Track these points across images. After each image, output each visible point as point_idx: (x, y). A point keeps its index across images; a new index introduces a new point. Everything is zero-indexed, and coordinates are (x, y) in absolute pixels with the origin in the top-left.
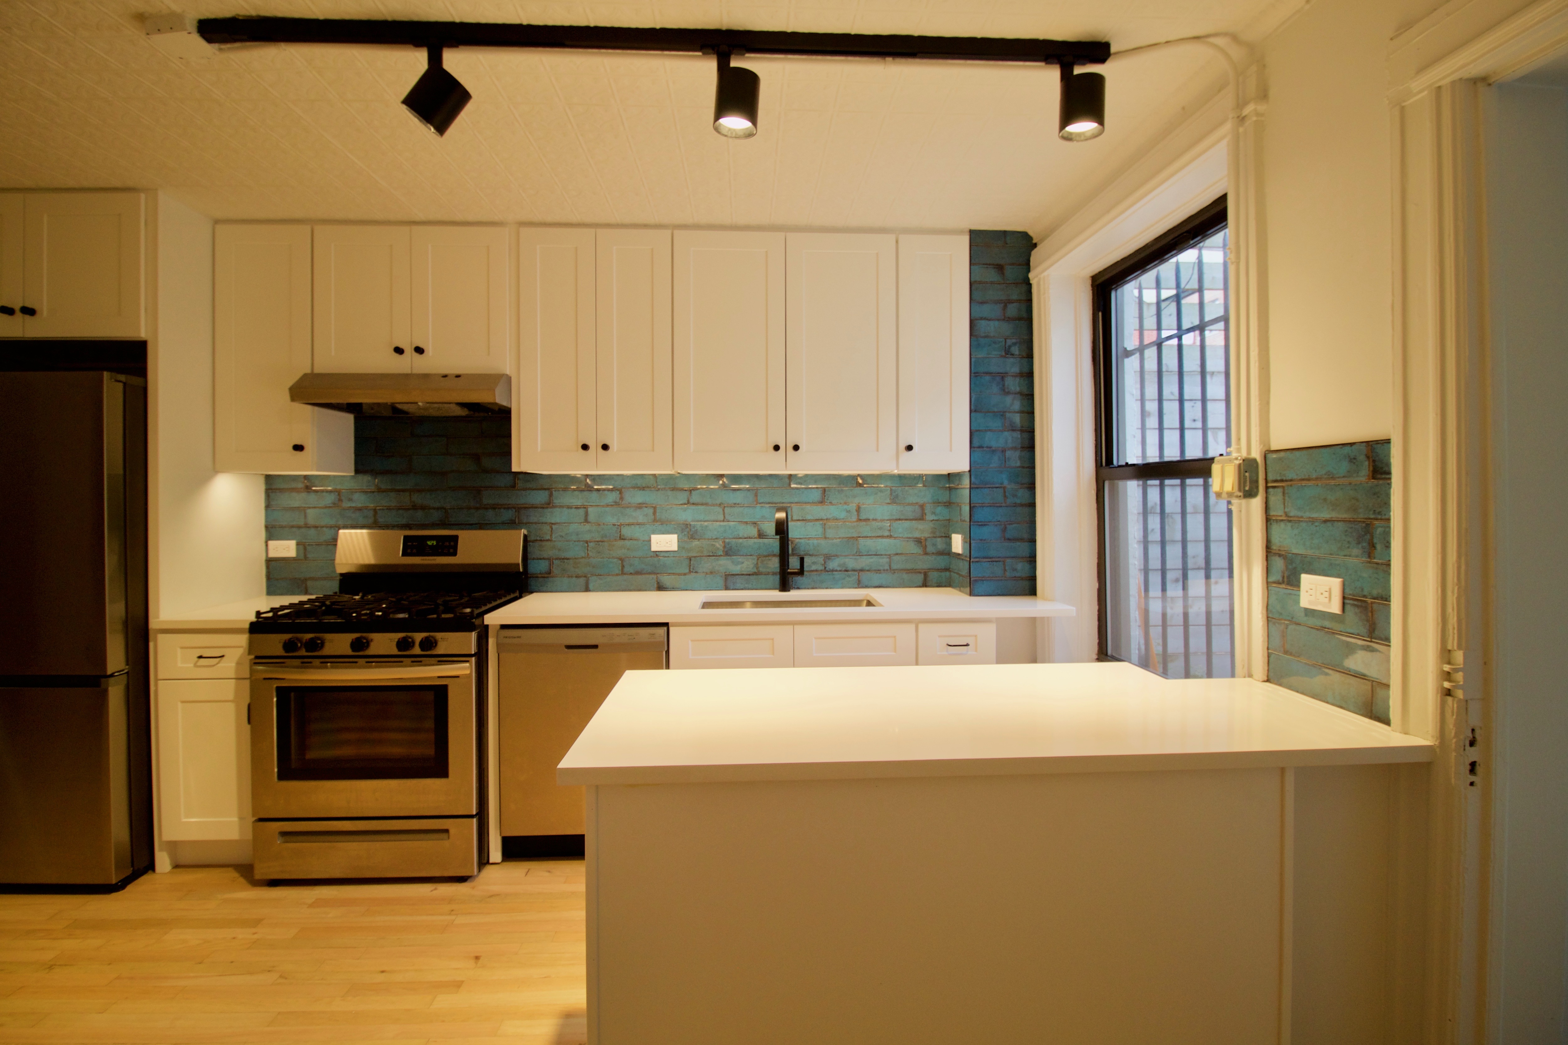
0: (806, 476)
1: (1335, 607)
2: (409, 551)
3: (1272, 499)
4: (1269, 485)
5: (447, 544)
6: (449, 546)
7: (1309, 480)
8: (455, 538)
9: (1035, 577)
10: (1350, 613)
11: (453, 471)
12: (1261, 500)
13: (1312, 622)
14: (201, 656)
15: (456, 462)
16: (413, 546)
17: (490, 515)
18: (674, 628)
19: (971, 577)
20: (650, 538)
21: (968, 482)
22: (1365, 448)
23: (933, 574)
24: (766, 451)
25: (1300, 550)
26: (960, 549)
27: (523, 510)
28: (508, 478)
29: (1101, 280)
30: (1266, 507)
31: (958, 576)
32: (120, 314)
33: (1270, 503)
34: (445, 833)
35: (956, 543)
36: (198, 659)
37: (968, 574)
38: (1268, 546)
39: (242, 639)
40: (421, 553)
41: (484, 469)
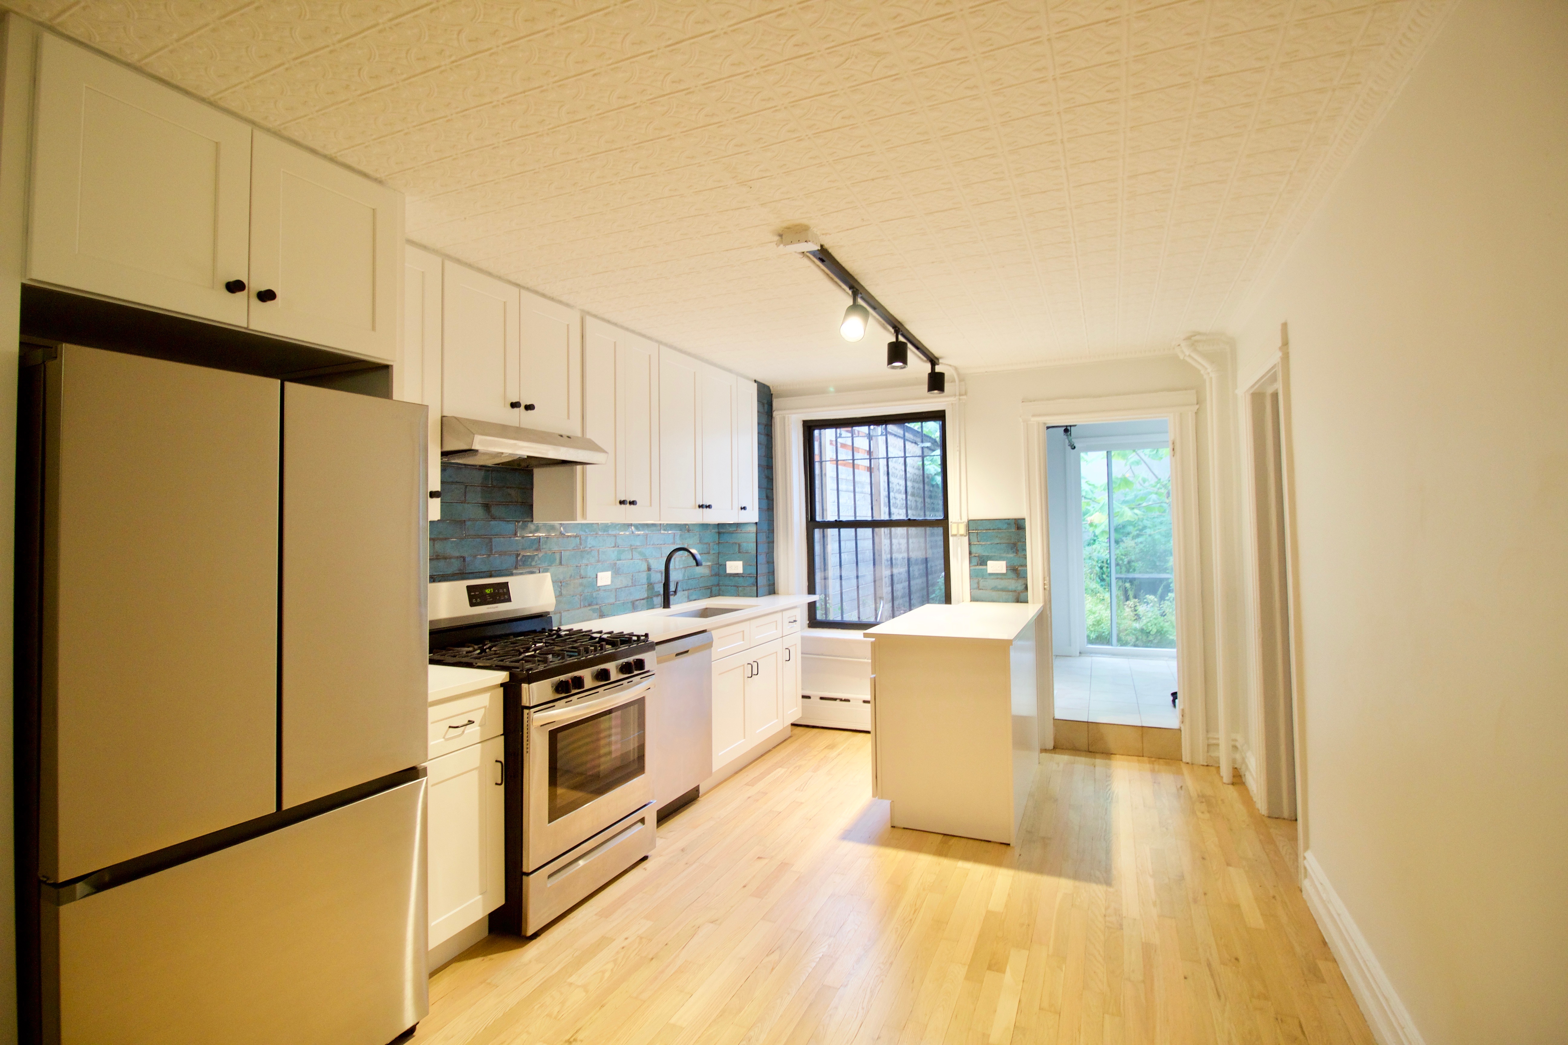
0: (667, 524)
1: (1004, 571)
2: (474, 601)
3: (971, 537)
4: (970, 531)
5: (501, 591)
6: (501, 593)
7: (990, 530)
8: (506, 585)
9: (774, 583)
10: (1009, 572)
11: (469, 520)
12: (967, 537)
13: (992, 577)
14: (450, 727)
15: (472, 511)
16: (476, 596)
17: (497, 562)
18: (712, 632)
19: (758, 585)
20: (597, 575)
21: (753, 529)
22: (1014, 521)
23: (714, 588)
24: (695, 508)
25: (986, 554)
26: (740, 570)
27: (521, 556)
28: (511, 527)
29: (810, 424)
30: (969, 540)
31: (735, 588)
32: (374, 328)
33: (971, 538)
34: (642, 821)
35: (735, 567)
36: (447, 731)
37: (753, 584)
38: (970, 553)
39: (485, 700)
40: (484, 602)
41: (494, 518)
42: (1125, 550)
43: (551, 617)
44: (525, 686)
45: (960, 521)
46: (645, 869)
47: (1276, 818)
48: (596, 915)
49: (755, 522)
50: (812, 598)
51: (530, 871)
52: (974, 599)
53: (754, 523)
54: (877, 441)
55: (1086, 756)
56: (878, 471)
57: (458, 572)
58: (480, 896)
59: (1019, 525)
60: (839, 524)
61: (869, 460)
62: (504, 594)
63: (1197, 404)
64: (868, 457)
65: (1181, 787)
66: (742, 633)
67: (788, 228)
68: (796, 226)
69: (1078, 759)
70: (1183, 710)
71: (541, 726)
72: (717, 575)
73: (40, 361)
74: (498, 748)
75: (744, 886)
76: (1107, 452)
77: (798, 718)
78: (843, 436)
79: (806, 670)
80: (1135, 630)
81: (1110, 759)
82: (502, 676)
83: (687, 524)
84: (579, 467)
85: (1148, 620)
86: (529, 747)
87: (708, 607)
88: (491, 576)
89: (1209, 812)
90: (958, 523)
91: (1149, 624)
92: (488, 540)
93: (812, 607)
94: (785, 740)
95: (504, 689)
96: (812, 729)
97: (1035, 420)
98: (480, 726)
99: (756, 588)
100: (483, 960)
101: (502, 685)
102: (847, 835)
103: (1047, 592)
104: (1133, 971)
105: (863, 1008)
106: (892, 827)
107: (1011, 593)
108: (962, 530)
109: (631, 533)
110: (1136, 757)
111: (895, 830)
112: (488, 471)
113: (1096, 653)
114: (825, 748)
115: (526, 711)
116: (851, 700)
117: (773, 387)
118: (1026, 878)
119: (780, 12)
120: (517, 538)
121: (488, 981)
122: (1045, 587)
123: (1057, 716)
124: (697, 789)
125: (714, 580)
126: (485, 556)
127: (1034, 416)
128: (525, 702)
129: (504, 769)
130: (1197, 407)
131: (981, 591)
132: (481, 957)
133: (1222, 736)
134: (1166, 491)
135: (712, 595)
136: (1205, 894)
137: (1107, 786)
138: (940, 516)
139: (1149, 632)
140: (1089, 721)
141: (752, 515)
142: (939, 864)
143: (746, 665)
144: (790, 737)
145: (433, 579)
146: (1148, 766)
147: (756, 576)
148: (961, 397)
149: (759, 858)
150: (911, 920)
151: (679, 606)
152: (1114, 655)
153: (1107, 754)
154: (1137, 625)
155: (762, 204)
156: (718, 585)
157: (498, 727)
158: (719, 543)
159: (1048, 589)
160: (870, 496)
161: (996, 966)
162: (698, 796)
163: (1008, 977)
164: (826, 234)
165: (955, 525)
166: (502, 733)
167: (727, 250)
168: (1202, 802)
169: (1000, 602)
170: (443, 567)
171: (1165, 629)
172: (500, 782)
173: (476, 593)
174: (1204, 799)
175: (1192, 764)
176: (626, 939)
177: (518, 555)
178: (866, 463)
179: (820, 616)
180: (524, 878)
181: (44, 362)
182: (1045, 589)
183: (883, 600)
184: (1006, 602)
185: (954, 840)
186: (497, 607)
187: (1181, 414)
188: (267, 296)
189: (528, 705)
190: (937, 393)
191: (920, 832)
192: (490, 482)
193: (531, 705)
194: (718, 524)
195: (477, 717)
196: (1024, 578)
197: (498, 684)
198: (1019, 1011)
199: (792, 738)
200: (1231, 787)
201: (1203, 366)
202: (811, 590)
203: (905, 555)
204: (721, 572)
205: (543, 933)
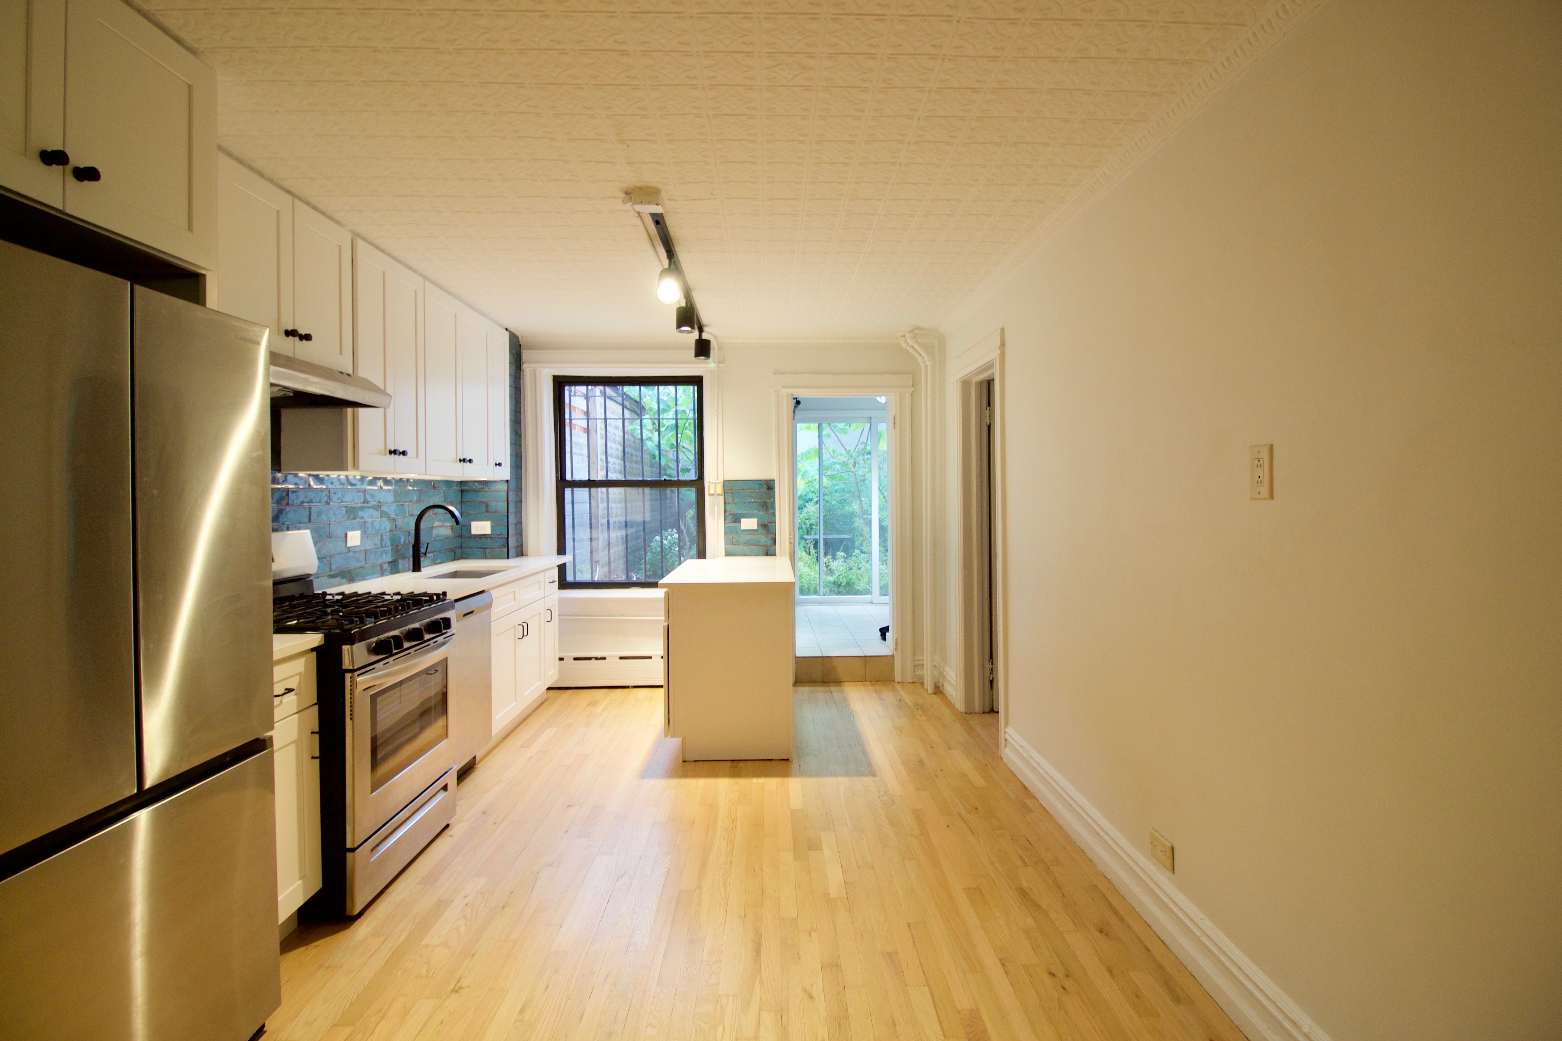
3: (726, 496)
4: (726, 491)
7: (743, 490)
9: (522, 545)
10: (760, 528)
12: (723, 497)
13: (744, 533)
18: (492, 591)
19: (509, 546)
20: (346, 534)
21: (504, 487)
22: (765, 482)
23: (457, 551)
24: (456, 462)
25: (740, 512)
26: (488, 531)
29: (560, 380)
30: (725, 499)
31: (481, 550)
32: (190, 228)
33: (726, 498)
34: (445, 788)
35: (481, 527)
37: (503, 545)
38: (725, 512)
39: (295, 667)
42: (808, 514)
43: (312, 581)
44: (346, 648)
45: (717, 481)
46: (451, 836)
47: (970, 713)
48: (419, 883)
49: (506, 479)
50: (562, 560)
51: (356, 846)
52: (728, 554)
53: (505, 481)
54: (595, 401)
55: (822, 686)
56: (595, 433)
58: (300, 882)
59: (769, 486)
60: (590, 484)
61: (586, 420)
63: (913, 387)
64: (586, 417)
65: (900, 700)
66: (513, 593)
67: (640, 188)
68: (648, 187)
69: (816, 688)
70: (896, 639)
71: (364, 690)
72: (461, 536)
74: (312, 718)
75: (566, 832)
76: (819, 424)
77: (554, 681)
78: (577, 394)
79: (563, 633)
80: (830, 582)
81: (841, 686)
82: (314, 639)
83: (432, 481)
84: (350, 410)
85: (839, 573)
86: (353, 714)
87: (458, 570)
89: (925, 715)
90: (715, 484)
91: (841, 577)
93: (562, 568)
94: (542, 704)
95: (317, 654)
96: (565, 691)
97: (784, 391)
98: (296, 694)
99: (507, 549)
100: (307, 949)
101: (315, 649)
102: (645, 774)
103: (792, 546)
104: (912, 829)
105: (722, 899)
106: (684, 761)
107: (761, 547)
108: (720, 490)
109: (380, 488)
110: (860, 682)
111: (687, 764)
113: (807, 603)
114: (588, 705)
115: (348, 676)
116: (607, 658)
117: (522, 337)
118: (810, 781)
119: (747, 15)
121: (327, 964)
122: (791, 541)
123: (798, 655)
124: (474, 758)
125: (458, 542)
127: (784, 387)
128: (346, 664)
130: (913, 389)
131: (735, 546)
132: (303, 946)
133: (927, 657)
134: (853, 461)
135: (455, 558)
136: (941, 770)
137: (846, 706)
138: (692, 476)
139: (840, 584)
140: (824, 656)
141: (505, 473)
142: (737, 783)
143: (517, 626)
144: (546, 700)
146: (871, 688)
147: (506, 536)
148: (720, 365)
149: (568, 806)
150: (732, 828)
151: (428, 570)
152: (821, 603)
153: (838, 682)
154: (831, 579)
155: (629, 163)
156: (461, 547)
157: (311, 696)
158: (462, 501)
159: (793, 543)
160: (587, 459)
161: (814, 846)
162: (475, 764)
163: (826, 852)
164: (672, 200)
165: (713, 485)
166: (316, 701)
167: (565, 198)
168: (918, 709)
169: (751, 556)
171: (853, 581)
172: (317, 754)
174: (918, 706)
175: (902, 683)
176: (466, 897)
178: (584, 423)
179: (570, 578)
180: (349, 855)
182: (790, 543)
183: (599, 565)
184: (757, 556)
185: (741, 764)
187: (901, 394)
188: (89, 174)
189: (350, 667)
190: (702, 359)
191: (710, 762)
193: (355, 668)
194: (461, 482)
195: (294, 684)
196: (773, 533)
197: (310, 649)
198: (844, 873)
199: (548, 701)
200: (933, 695)
201: (920, 355)
202: (561, 550)
203: (624, 519)
204: (465, 533)
205: (366, 911)
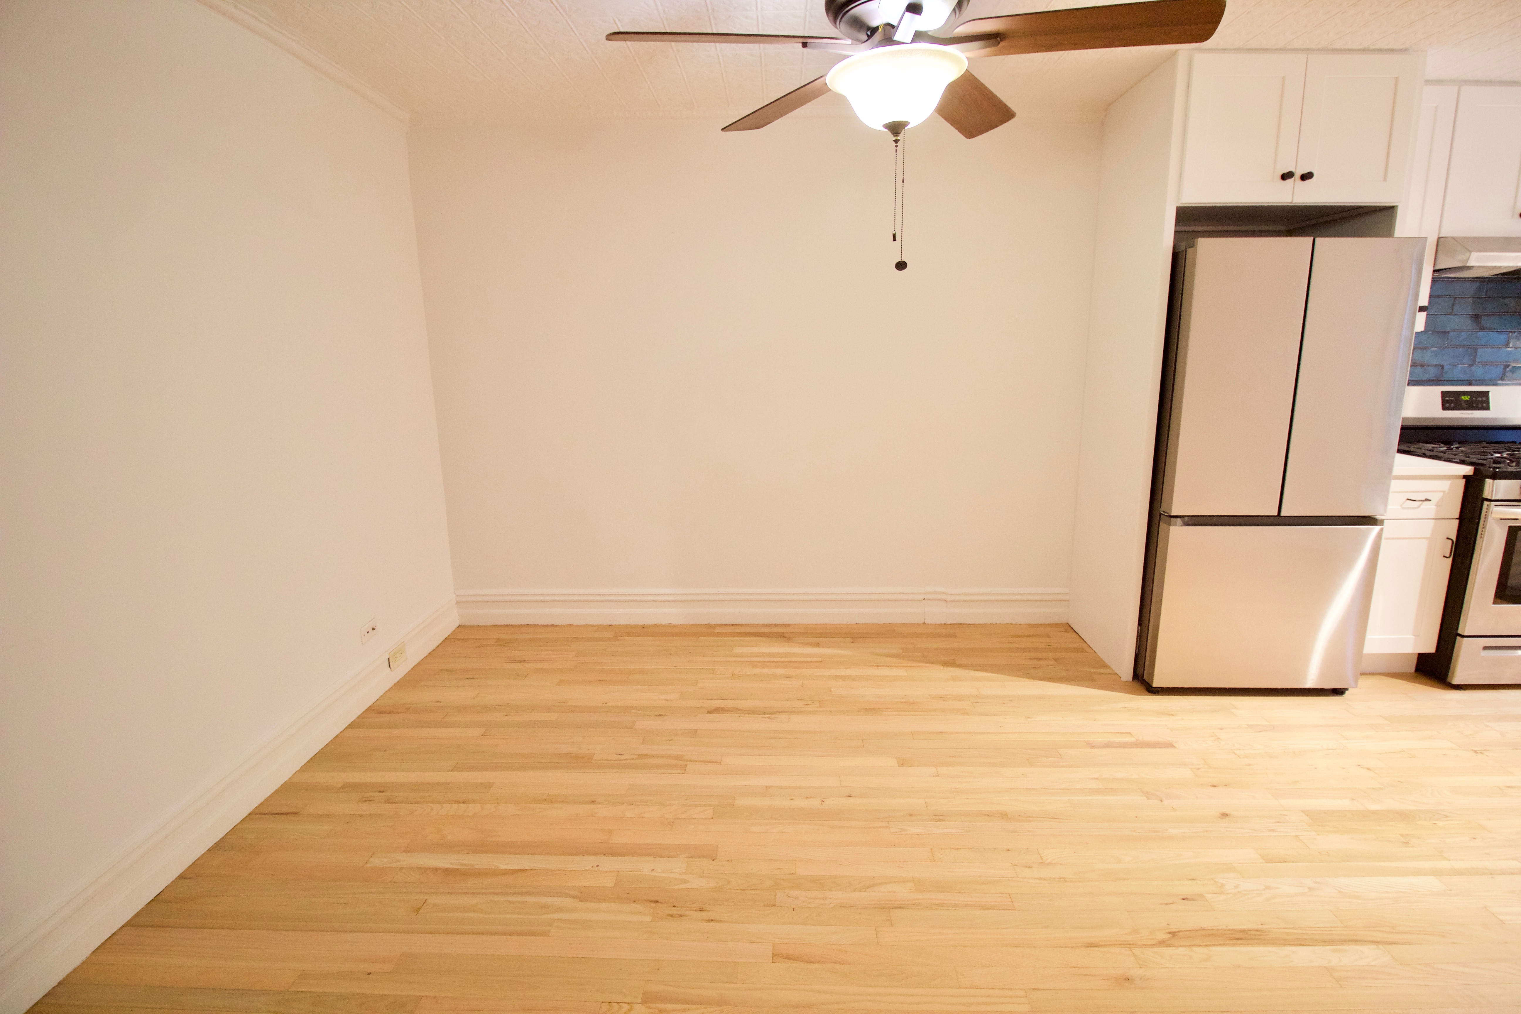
2: (1448, 405)
5: (1480, 399)
6: (1479, 402)
8: (1486, 394)
11: (1454, 331)
14: (1408, 499)
15: (1460, 322)
16: (1450, 401)
17: (1478, 371)
27: (1510, 367)
28: (1503, 337)
32: (1385, 178)
36: (1405, 502)
39: (1445, 485)
40: (1458, 407)
41: (1483, 329)
44: (1488, 482)
51: (1466, 635)
57: (1435, 379)
58: (1413, 637)
62: (1483, 402)
71: (1501, 519)
73: (1183, 249)
74: (1452, 529)
82: (1466, 470)
86: (1484, 534)
88: (1470, 384)
92: (1473, 351)
95: (1466, 481)
98: (1436, 506)
101: (1465, 477)
112: (1484, 282)
115: (1486, 503)
120: (1508, 349)
126: (1466, 365)
128: (1486, 494)
129: (1454, 547)
145: (1412, 383)
157: (1455, 509)
166: (1458, 517)
170: (1420, 373)
172: (1448, 556)
173: (1451, 399)
177: (1506, 366)
180: (1459, 638)
181: (1186, 249)
186: (1472, 413)
188: (1307, 177)
189: (1489, 498)
192: (1484, 293)
193: (1493, 498)
195: (1435, 498)
197: (1461, 475)
205: (1468, 689)
